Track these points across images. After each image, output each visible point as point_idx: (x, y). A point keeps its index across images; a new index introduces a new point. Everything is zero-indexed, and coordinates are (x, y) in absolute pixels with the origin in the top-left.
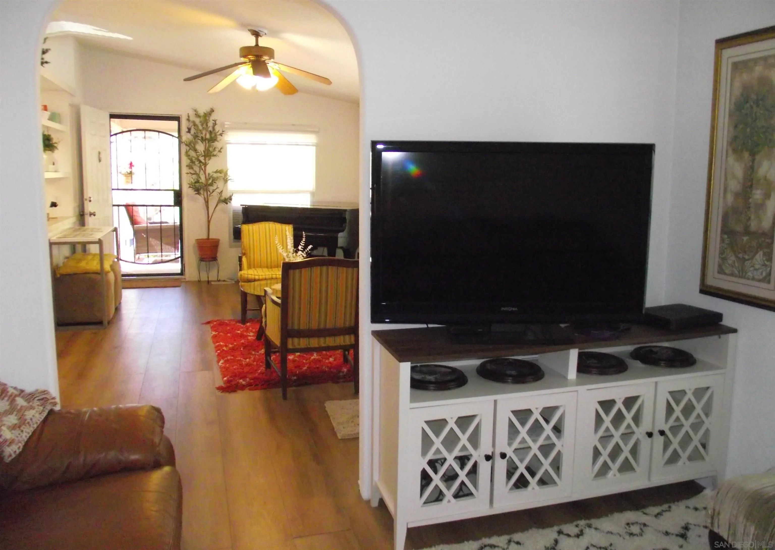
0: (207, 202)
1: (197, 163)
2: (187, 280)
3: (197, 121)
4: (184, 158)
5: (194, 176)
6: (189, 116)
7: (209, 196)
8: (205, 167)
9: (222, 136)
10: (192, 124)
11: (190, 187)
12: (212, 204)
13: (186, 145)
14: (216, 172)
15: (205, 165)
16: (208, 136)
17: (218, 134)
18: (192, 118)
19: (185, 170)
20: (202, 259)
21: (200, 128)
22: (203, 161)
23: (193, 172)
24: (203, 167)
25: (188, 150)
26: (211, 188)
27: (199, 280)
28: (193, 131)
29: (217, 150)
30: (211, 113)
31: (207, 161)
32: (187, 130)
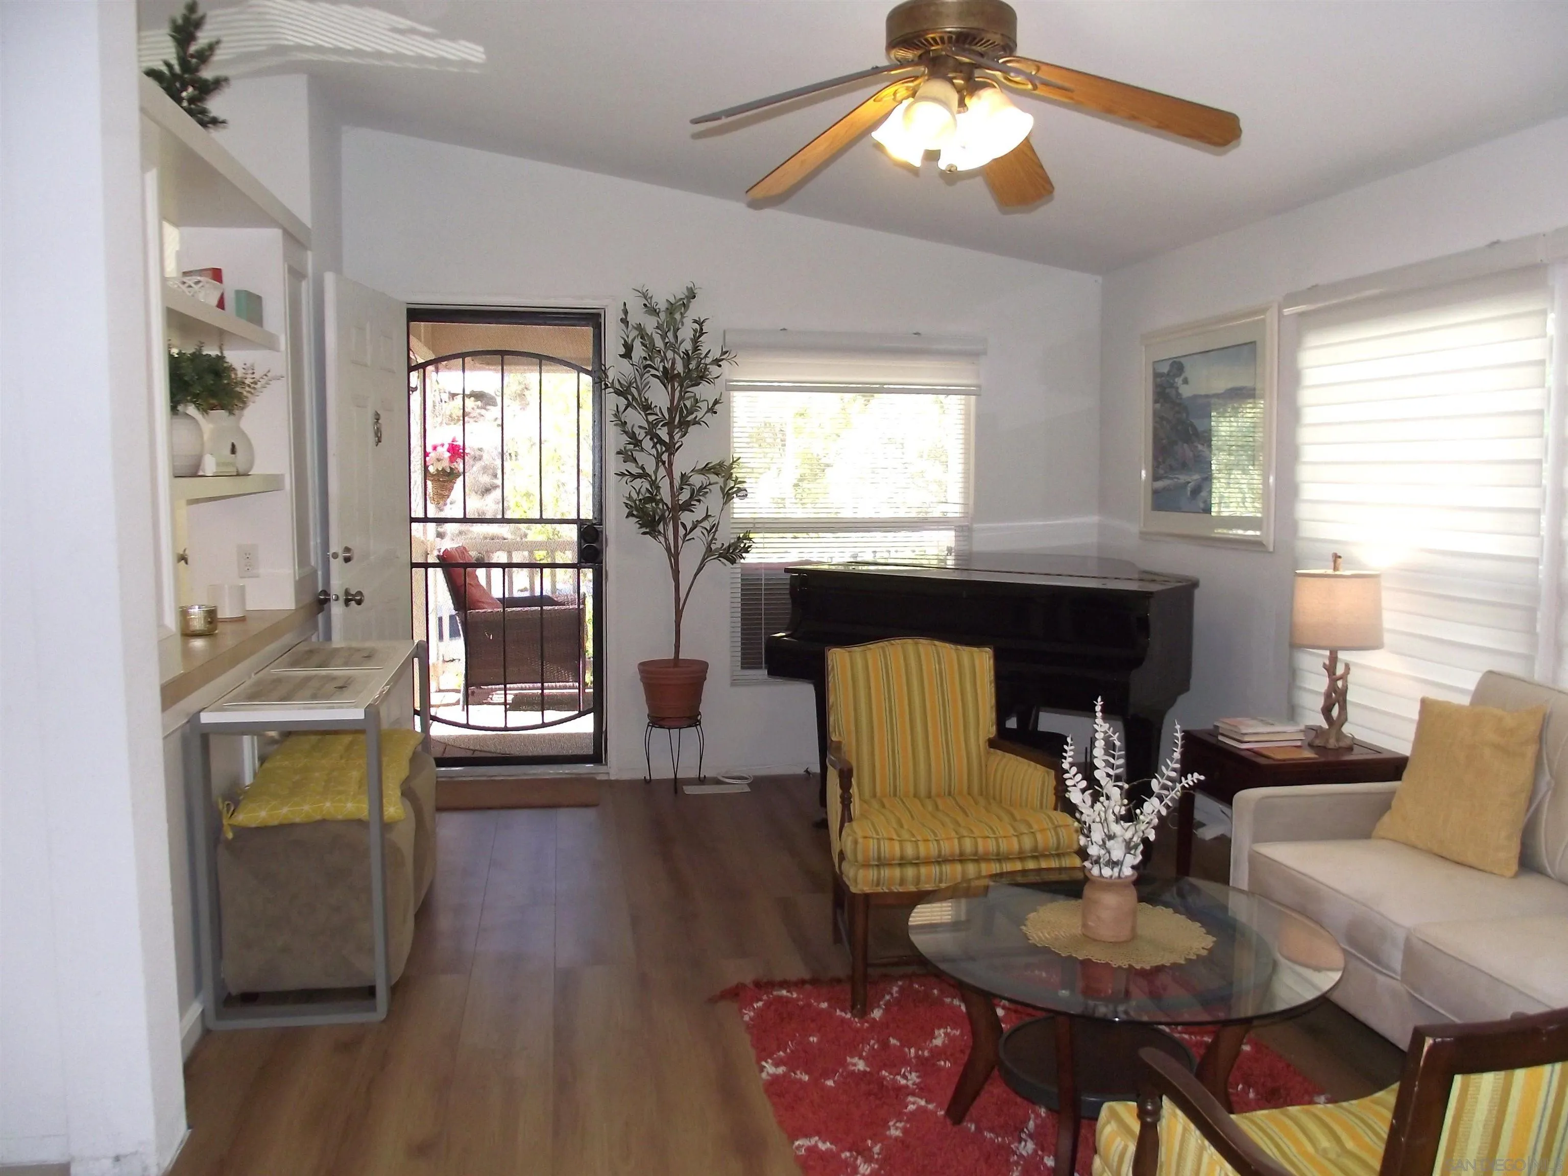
0: (674, 555)
1: (647, 444)
2: (612, 778)
3: (650, 322)
4: (612, 432)
5: (642, 485)
6: (626, 312)
7: (680, 542)
8: (671, 454)
9: (720, 366)
10: (634, 333)
11: (630, 515)
12: (687, 564)
13: (618, 393)
14: (706, 470)
15: (671, 448)
16: (679, 368)
17: (708, 360)
18: (637, 316)
19: (614, 464)
20: (656, 721)
21: (659, 344)
22: (666, 438)
23: (635, 470)
24: (665, 457)
25: (621, 409)
26: (687, 518)
27: (648, 778)
28: (639, 352)
29: (704, 406)
30: (689, 302)
31: (677, 437)
32: (622, 350)
